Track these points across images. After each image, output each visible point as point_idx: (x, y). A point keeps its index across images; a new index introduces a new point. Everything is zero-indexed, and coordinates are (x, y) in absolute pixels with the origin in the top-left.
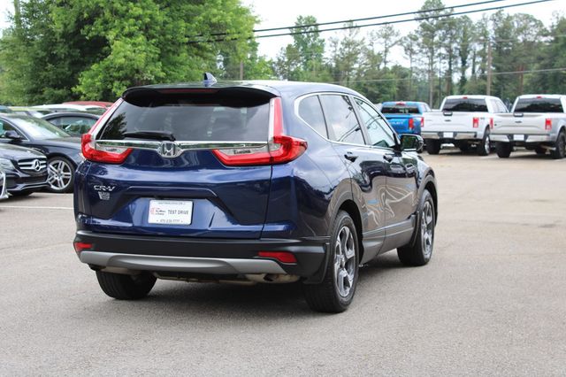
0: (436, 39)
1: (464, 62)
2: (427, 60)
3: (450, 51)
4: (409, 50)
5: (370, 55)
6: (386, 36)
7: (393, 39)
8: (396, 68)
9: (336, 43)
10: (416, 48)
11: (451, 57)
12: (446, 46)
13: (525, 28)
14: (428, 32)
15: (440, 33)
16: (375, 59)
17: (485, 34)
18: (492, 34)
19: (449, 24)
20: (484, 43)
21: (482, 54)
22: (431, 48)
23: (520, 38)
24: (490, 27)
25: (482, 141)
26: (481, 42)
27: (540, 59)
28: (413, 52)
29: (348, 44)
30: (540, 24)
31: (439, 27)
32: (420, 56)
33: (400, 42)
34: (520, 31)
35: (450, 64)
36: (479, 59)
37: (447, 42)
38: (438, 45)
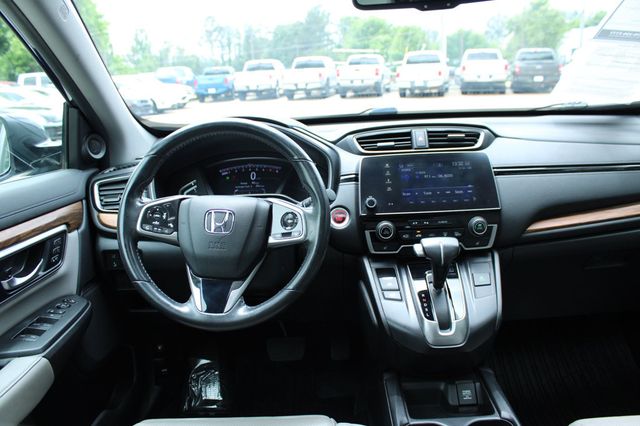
0: (213, 37)
3: (221, 43)
5: (178, 48)
11: (223, 47)
14: (209, 33)
16: (181, 50)
17: (240, 33)
19: (219, 29)
22: (211, 42)
23: (257, 36)
25: (275, 90)
29: (166, 43)
31: (214, 31)
34: (257, 32)
35: (222, 51)
36: (237, 47)
37: (220, 38)
38: (215, 41)
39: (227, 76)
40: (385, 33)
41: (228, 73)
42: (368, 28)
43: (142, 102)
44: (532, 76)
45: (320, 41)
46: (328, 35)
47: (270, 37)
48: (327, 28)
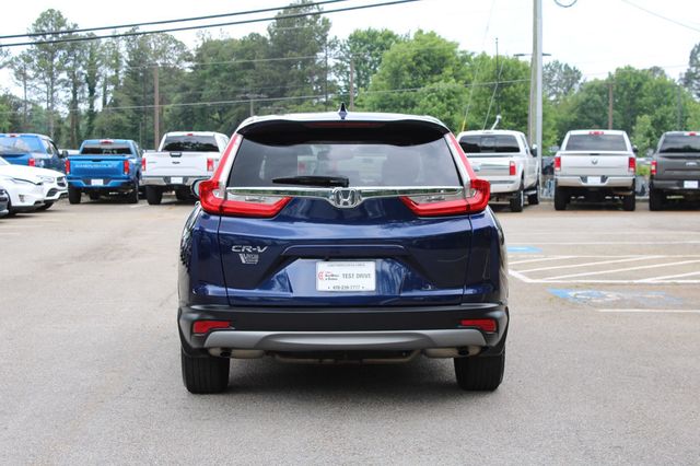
0: (56, 60)
1: (92, 91)
2: (43, 87)
3: (74, 77)
4: (22, 74)
7: (2, 60)
10: (30, 73)
11: (76, 84)
12: (68, 69)
13: (164, 50)
14: (46, 52)
15: (61, 54)
17: (117, 56)
18: (126, 56)
19: (72, 43)
20: (116, 67)
21: (114, 81)
22: (51, 75)
23: (159, 62)
24: (123, 48)
26: (112, 66)
27: (185, 89)
28: (26, 77)
30: (181, 46)
32: (35, 83)
33: (11, 64)
34: (159, 54)
35: (75, 93)
36: (111, 87)
38: (60, 69)
39: (128, 156)
41: (127, 151)
42: (419, 63)
44: (681, 181)
47: (187, 67)
48: (320, 55)
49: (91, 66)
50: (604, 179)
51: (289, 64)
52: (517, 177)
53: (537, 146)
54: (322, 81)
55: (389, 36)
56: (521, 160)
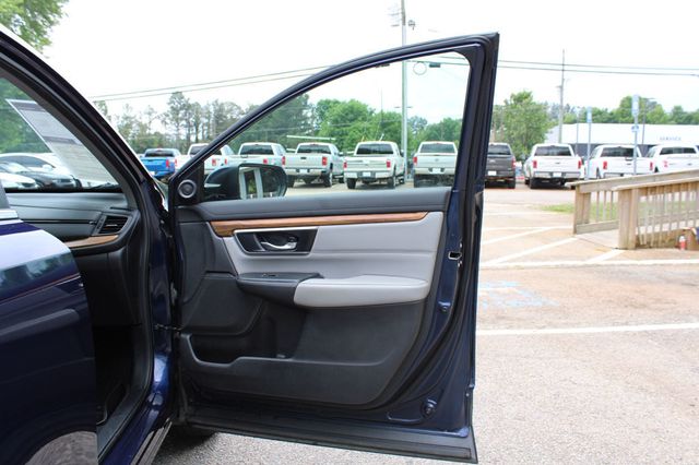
0: (180, 115)
1: (197, 129)
2: (175, 128)
3: (189, 123)
4: (164, 122)
5: (140, 125)
6: (150, 114)
7: (154, 115)
8: (156, 134)
9: (118, 117)
10: (168, 121)
11: (189, 126)
12: (186, 120)
13: (231, 110)
14: (175, 111)
15: (182, 112)
16: (143, 127)
17: (209, 112)
18: (213, 113)
19: (187, 107)
20: (209, 118)
21: (208, 125)
22: (177, 120)
23: (229, 116)
24: (212, 110)
26: (207, 118)
28: (166, 123)
29: (126, 118)
30: (239, 108)
31: (181, 109)
32: (170, 126)
33: (158, 117)
35: (189, 131)
36: (206, 128)
37: (186, 117)
38: (182, 119)
40: (364, 119)
41: (170, 155)
43: (63, 180)
45: (296, 125)
46: (306, 118)
48: (305, 111)
49: (197, 119)
50: (442, 170)
51: (289, 116)
52: (392, 169)
53: (404, 151)
54: (306, 124)
55: (337, 102)
56: (394, 159)
